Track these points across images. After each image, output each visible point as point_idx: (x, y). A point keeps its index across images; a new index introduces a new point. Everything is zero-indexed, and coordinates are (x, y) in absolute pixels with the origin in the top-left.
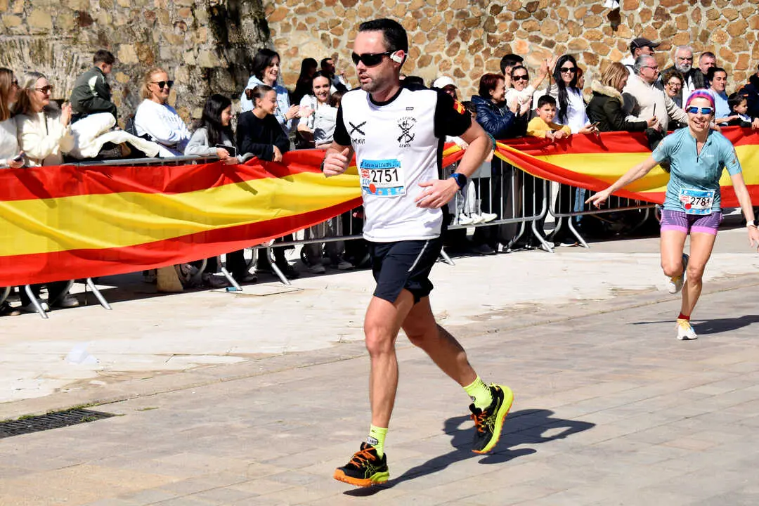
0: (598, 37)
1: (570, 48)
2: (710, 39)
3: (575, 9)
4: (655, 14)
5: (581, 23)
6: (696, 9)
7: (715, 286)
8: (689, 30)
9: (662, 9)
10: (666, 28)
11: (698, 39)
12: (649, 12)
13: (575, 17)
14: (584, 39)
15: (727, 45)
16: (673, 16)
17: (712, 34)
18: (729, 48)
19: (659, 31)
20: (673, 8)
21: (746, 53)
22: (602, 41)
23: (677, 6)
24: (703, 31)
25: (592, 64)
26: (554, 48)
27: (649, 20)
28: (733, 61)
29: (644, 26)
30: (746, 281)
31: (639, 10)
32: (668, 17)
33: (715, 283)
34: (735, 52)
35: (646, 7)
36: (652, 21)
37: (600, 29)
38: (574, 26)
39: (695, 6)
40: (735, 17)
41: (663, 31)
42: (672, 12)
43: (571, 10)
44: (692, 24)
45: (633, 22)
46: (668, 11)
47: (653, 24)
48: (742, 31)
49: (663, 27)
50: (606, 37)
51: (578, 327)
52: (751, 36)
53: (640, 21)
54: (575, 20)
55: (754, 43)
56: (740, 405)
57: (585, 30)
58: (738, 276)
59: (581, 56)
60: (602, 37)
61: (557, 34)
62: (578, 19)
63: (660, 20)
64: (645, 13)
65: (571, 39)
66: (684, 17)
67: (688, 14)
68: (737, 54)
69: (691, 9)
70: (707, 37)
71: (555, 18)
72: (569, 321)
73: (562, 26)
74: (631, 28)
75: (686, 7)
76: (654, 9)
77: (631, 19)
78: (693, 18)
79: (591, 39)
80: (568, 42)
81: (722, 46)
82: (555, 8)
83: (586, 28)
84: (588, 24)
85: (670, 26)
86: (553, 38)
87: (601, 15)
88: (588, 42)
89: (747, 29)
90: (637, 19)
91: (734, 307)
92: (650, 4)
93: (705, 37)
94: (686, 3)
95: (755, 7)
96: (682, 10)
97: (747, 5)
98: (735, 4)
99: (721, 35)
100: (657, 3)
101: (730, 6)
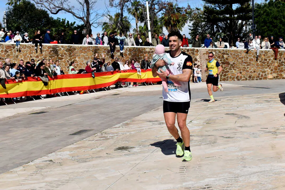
2: (19, 57)
4: (5, 51)
8: (13, 55)
12: (3, 51)
16: (9, 52)
19: (6, 55)
20: (9, 50)
23: (10, 49)
27: (3, 52)
29: (2, 54)
30: (23, 114)
31: (1, 50)
32: (8, 52)
36: (4, 53)
39: (14, 49)
40: (24, 52)
41: (7, 55)
44: (14, 53)
48: (26, 55)
49: (7, 54)
52: (28, 56)
55: (29, 58)
56: (13, 144)
58: (21, 113)
67: (13, 51)
68: (25, 61)
69: (13, 50)
76: (4, 50)
78: (14, 52)
92: (3, 48)
93: (17, 56)
94: (12, 48)
95: (29, 49)
96: (11, 50)
97: (27, 49)
98: (24, 49)
99: (21, 56)
100: (5, 48)
101: (23, 49)
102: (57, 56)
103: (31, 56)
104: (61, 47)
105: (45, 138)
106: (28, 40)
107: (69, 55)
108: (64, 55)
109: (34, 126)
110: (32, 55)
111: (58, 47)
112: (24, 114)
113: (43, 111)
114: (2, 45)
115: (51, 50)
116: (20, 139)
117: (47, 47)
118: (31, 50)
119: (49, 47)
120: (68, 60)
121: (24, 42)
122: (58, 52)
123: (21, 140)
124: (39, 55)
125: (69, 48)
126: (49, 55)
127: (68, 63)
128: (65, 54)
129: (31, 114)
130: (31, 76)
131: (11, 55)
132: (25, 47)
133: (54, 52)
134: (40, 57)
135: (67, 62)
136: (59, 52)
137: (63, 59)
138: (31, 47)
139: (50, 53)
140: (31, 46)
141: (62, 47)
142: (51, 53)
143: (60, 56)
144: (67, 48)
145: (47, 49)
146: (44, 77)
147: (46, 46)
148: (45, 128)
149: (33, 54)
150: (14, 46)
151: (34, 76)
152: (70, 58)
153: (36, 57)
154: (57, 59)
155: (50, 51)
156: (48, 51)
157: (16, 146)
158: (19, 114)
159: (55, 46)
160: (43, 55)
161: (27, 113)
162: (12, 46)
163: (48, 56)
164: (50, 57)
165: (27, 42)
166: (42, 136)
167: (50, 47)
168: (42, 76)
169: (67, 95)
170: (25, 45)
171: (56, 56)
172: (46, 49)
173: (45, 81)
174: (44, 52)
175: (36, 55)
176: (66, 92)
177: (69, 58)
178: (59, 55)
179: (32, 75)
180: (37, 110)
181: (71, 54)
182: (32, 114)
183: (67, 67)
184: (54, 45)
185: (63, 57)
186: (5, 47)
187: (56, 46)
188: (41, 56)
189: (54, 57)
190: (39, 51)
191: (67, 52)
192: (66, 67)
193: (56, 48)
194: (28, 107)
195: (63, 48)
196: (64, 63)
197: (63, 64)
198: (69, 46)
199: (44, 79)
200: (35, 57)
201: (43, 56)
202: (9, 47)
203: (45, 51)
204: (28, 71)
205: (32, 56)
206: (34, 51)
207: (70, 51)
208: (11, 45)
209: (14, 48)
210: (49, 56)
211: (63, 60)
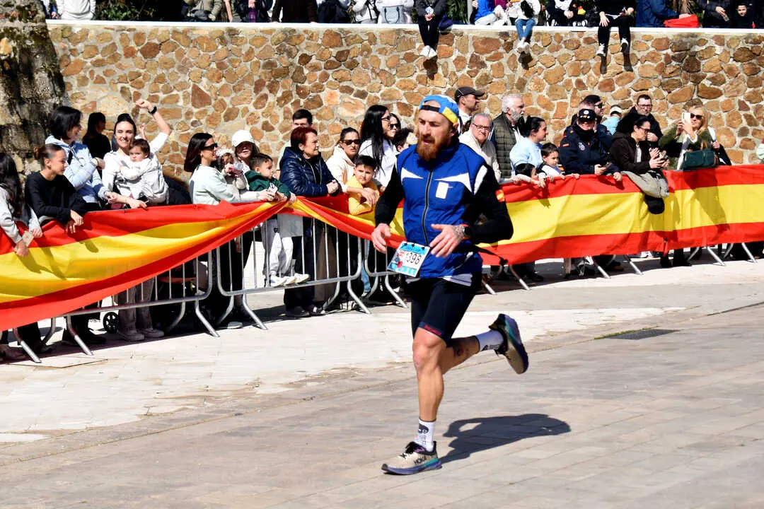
0: (412, 86)
1: (382, 99)
2: (526, 87)
3: (386, 57)
4: (470, 61)
5: (394, 73)
6: (512, 56)
7: (538, 344)
8: (506, 77)
9: (477, 56)
10: (482, 76)
11: (515, 87)
12: (463, 60)
13: (387, 66)
14: (397, 89)
15: (544, 93)
16: (489, 64)
17: (528, 82)
18: (546, 96)
19: (474, 80)
20: (488, 55)
21: (564, 101)
22: (415, 91)
24: (520, 79)
25: (406, 115)
26: (367, 98)
27: (464, 68)
28: (552, 110)
29: (459, 74)
30: (571, 339)
31: (453, 58)
32: (483, 65)
33: (539, 341)
34: (554, 100)
35: (460, 54)
36: (467, 69)
37: (414, 78)
38: (387, 75)
39: (511, 53)
40: (552, 63)
41: (478, 80)
42: (487, 60)
43: (382, 58)
44: (508, 71)
45: (447, 71)
46: (483, 58)
47: (468, 72)
48: (559, 78)
49: (479, 75)
50: (420, 86)
51: (398, 392)
52: (569, 82)
53: (455, 70)
54: (387, 69)
55: (572, 91)
56: (565, 468)
57: (398, 80)
58: (562, 333)
59: (395, 106)
60: (415, 85)
61: (369, 84)
62: (390, 69)
63: (476, 68)
64: (459, 61)
65: (384, 89)
66: (500, 64)
67: (504, 61)
68: (555, 102)
69: (506, 56)
70: (524, 84)
71: (366, 67)
72: (388, 386)
73: (374, 76)
74: (445, 77)
75: (501, 53)
76: (468, 56)
77: (445, 68)
78: (510, 66)
79: (404, 89)
80: (381, 92)
81: (540, 94)
82: (366, 56)
83: (398, 77)
84: (401, 73)
85: (486, 74)
86: (365, 88)
87: (414, 63)
88: (402, 92)
89: (564, 76)
90: (452, 67)
91: (558, 366)
92: (465, 51)
93: (521, 85)
94: (501, 50)
95: (572, 53)
96: (497, 57)
97: (564, 51)
98: (551, 51)
99: (539, 83)
100: (471, 50)
101: (546, 52)
102: (697, 81)
103: (579, 83)
104: (711, 43)
105: (699, 447)
106: (569, 14)
107: (746, 77)
108: (724, 74)
109: (635, 394)
110: (583, 78)
111: (698, 44)
112: (574, 337)
113: (653, 327)
114: (461, 34)
115: (667, 55)
116: (589, 444)
117: (649, 44)
118: (581, 57)
119: (661, 44)
120: (742, 98)
121: (553, 21)
122: (699, 64)
123: (594, 449)
124: (614, 78)
125: (749, 46)
126: (660, 77)
127: (742, 113)
128: (731, 71)
129: (605, 337)
130: (593, 173)
131: (494, 80)
132: (554, 42)
133: (682, 65)
134: (617, 88)
135: (739, 110)
136: (703, 62)
137: (719, 94)
138: (583, 45)
139: (661, 69)
140: (582, 40)
141: (720, 40)
142: (668, 70)
143: (707, 83)
144: (741, 45)
145: (652, 49)
146: (647, 176)
147: (648, 38)
148: (686, 403)
149: (591, 72)
150: (509, 40)
151: (605, 173)
152: (754, 92)
153: (599, 88)
154: (695, 97)
155: (663, 61)
156: (653, 59)
157: (581, 478)
158: (552, 334)
159: (684, 40)
160: (631, 79)
161: (587, 331)
162: (502, 41)
163: (655, 83)
164: (661, 84)
165: (563, 21)
166: (683, 441)
167: (664, 42)
168: (642, 169)
169: (747, 258)
170: (558, 34)
171: (690, 84)
172: (645, 53)
173: (656, 194)
174: (639, 64)
175: (601, 79)
176: (743, 245)
177: (749, 90)
178: (704, 77)
179: (598, 169)
180: (628, 323)
181: (756, 71)
182: (610, 336)
183: (738, 129)
184: (681, 35)
185: (721, 88)
186: (470, 42)
187: (693, 35)
188: (622, 85)
189: (680, 85)
190: (615, 60)
191: (739, 64)
192: (735, 131)
193: (691, 46)
194: (586, 306)
195: (722, 44)
196: (724, 115)
197: (719, 118)
198: (747, 38)
199: (648, 183)
200: (596, 88)
201: (635, 81)
202: (487, 43)
203: (644, 60)
204: (582, 147)
205: (585, 82)
206: (595, 62)
207: (754, 61)
208: (497, 37)
209: (509, 47)
210: (657, 84)
211: (722, 99)
